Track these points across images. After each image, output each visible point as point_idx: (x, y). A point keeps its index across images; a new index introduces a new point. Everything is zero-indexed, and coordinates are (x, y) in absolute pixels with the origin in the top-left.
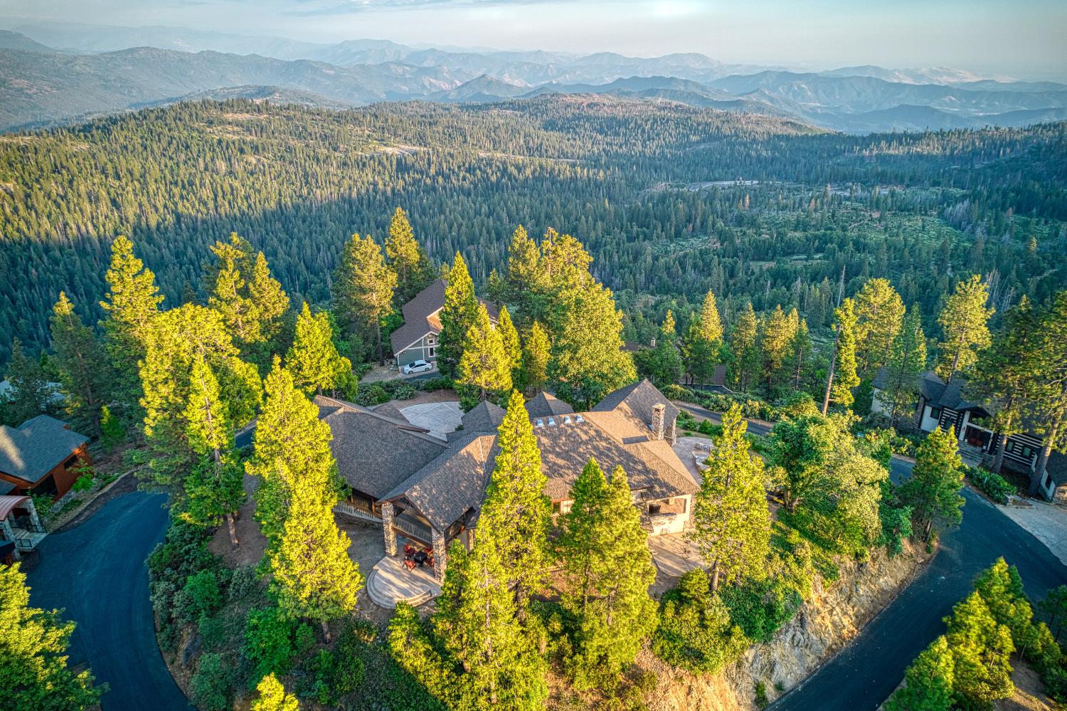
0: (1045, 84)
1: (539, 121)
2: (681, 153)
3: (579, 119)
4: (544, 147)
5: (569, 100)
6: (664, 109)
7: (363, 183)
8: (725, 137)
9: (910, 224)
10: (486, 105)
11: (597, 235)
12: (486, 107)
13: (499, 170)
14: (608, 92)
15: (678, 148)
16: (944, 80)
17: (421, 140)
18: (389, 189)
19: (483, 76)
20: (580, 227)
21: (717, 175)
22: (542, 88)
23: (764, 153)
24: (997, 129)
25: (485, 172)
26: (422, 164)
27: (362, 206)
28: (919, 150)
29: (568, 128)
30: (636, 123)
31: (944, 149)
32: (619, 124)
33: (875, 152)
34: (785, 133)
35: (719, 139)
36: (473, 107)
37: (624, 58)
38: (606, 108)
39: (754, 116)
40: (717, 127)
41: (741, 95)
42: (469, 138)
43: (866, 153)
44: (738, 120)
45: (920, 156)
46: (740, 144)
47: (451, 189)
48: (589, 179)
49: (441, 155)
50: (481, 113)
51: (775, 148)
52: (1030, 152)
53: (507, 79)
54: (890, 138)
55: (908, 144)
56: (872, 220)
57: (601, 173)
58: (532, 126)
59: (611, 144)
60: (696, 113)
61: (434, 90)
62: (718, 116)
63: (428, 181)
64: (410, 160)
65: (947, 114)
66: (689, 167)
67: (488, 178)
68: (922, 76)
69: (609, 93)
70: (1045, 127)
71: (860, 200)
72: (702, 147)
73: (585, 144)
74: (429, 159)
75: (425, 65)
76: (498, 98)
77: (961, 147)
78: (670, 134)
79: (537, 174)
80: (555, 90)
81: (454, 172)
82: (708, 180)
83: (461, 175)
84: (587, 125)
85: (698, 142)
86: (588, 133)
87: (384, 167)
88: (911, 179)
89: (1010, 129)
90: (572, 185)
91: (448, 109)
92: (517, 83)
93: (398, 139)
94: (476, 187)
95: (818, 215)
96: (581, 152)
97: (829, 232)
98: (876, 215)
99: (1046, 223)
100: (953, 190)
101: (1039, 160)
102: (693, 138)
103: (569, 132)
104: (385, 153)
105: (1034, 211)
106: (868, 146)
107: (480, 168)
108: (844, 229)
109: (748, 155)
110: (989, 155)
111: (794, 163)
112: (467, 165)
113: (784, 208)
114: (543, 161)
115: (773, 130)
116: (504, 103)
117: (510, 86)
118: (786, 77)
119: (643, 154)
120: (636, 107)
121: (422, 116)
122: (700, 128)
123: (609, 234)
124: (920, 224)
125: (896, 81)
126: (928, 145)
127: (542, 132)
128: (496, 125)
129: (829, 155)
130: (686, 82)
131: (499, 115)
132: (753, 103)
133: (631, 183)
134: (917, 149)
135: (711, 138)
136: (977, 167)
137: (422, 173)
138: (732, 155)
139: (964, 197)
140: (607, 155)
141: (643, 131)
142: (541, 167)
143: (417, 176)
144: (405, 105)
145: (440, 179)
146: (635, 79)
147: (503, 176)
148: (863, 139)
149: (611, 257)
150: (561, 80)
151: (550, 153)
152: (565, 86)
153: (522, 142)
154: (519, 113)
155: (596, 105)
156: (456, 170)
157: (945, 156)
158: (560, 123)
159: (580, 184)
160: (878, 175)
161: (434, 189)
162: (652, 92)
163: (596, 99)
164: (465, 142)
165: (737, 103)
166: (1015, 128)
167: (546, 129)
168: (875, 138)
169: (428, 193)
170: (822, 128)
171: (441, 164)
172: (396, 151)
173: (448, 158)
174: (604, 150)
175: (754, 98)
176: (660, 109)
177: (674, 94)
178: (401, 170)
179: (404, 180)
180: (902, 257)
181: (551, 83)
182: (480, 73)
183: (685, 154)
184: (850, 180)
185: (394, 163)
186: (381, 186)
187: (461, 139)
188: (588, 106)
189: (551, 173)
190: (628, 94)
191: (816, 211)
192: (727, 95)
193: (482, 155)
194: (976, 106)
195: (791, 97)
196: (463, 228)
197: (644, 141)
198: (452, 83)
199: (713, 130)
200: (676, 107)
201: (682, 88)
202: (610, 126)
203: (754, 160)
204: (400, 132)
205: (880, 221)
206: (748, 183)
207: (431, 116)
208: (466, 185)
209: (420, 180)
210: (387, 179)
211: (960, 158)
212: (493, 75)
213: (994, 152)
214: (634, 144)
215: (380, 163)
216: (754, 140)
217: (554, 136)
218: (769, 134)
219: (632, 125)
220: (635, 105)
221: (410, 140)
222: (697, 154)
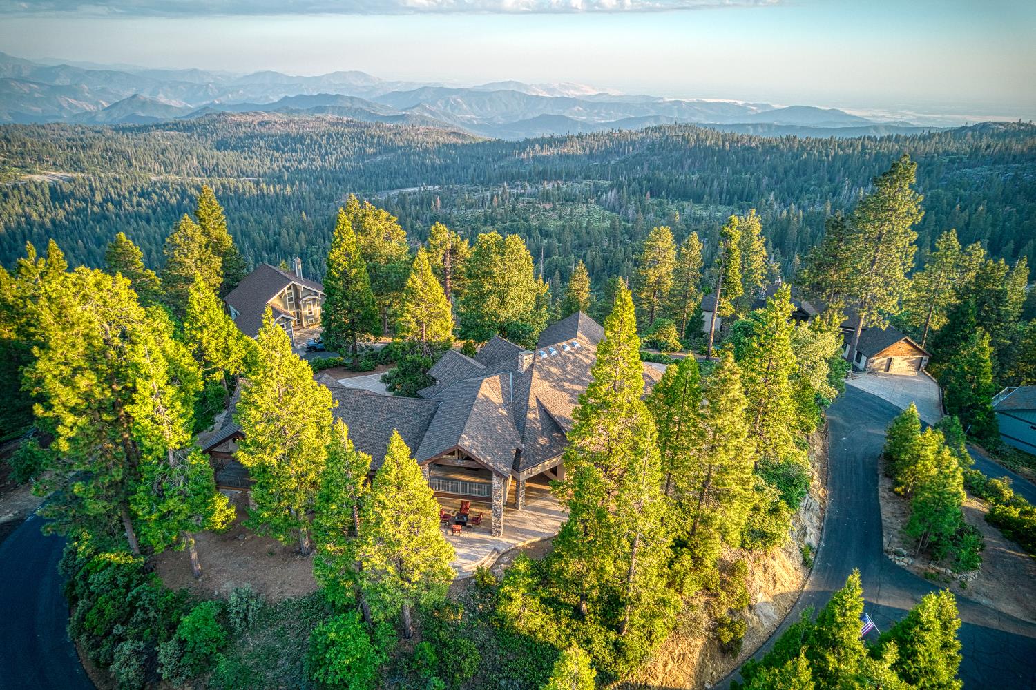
0: (644, 96)
1: (209, 142)
2: (360, 165)
3: (252, 138)
4: (221, 166)
5: (238, 118)
6: (336, 124)
7: (10, 215)
8: (400, 148)
9: (577, 211)
10: (146, 127)
11: (301, 247)
12: (146, 128)
13: (177, 192)
14: (275, 111)
15: (357, 160)
16: (571, 93)
17: (76, 165)
18: (47, 220)
19: (135, 96)
20: (282, 240)
21: (399, 184)
22: (205, 108)
23: (437, 161)
24: (620, 131)
25: (162, 195)
26: (83, 191)
27: (15, 240)
28: (565, 151)
29: (242, 147)
30: (311, 139)
31: (585, 150)
32: (295, 140)
33: (531, 155)
34: (452, 142)
35: (394, 150)
36: (131, 129)
37: (287, 77)
38: (278, 126)
39: (422, 128)
40: (390, 139)
41: (405, 110)
42: (134, 162)
43: (524, 156)
44: (408, 133)
45: (567, 156)
46: (415, 154)
47: (126, 216)
48: (277, 195)
49: (105, 180)
50: (141, 135)
51: (445, 156)
52: (648, 149)
53: (162, 99)
54: (542, 142)
55: (556, 146)
56: (546, 211)
57: (288, 188)
58: (202, 147)
59: (290, 161)
60: (368, 127)
61: (75, 112)
62: (389, 130)
63: (96, 209)
64: (67, 188)
65: (577, 122)
66: (370, 177)
67: (167, 202)
68: (553, 90)
69: (279, 111)
70: (652, 130)
71: (531, 196)
72: (379, 158)
73: (264, 162)
74: (91, 185)
75: (58, 82)
76: (158, 119)
77: (596, 147)
78: (347, 148)
79: (220, 194)
80: (220, 110)
81: (124, 198)
82: (391, 188)
83: (135, 200)
84: (262, 143)
85: (375, 155)
86: (264, 151)
87: (35, 198)
88: (566, 175)
89: (629, 132)
90: (261, 201)
91: (99, 132)
92: (175, 103)
93: (45, 165)
94: (154, 212)
95: (501, 210)
96: (261, 171)
97: (515, 223)
98: (548, 206)
99: (673, 202)
100: (601, 182)
101: (655, 155)
102: (370, 151)
103: (244, 151)
104: (31, 181)
105: (663, 193)
106: (524, 150)
107: (154, 192)
108: (526, 220)
109: (423, 163)
110: (617, 153)
111: (465, 168)
112: (139, 190)
113: (470, 207)
114: (224, 180)
115: (441, 140)
116: (167, 124)
117: (167, 108)
118: (442, 92)
119: (324, 169)
120: (307, 123)
121: (69, 140)
122: (375, 141)
123: (312, 244)
124: (585, 209)
125: (534, 94)
126: (572, 146)
127: (215, 152)
128: (164, 147)
129: (493, 160)
130: (351, 98)
131: (163, 137)
132: (417, 116)
133: (319, 195)
134: (564, 150)
135: (387, 150)
136: (612, 162)
137: (85, 201)
138: (408, 164)
139: (611, 187)
140: (288, 171)
141: (320, 146)
142: (223, 186)
143: (82, 205)
144: (43, 128)
145: (110, 206)
146: (301, 97)
147: (183, 199)
148: (519, 144)
149: (319, 266)
150: (223, 99)
151: (228, 173)
152: (229, 106)
153: (195, 162)
154: (185, 134)
155: (267, 123)
156: (127, 195)
157: (586, 155)
158: (233, 142)
159: (268, 201)
160: (540, 173)
161: (105, 217)
162: (321, 109)
163: (266, 117)
164: (131, 165)
165: (402, 117)
166: (633, 131)
167: (218, 149)
168: (528, 143)
169: (99, 222)
170: (483, 137)
171: (107, 190)
172: (46, 179)
173: (115, 183)
174: (284, 167)
175: (416, 112)
176: (333, 124)
177: (341, 110)
178: (58, 200)
179: (65, 209)
180: (579, 237)
181: (213, 103)
182: (130, 93)
183: (364, 166)
184: (518, 179)
185: (47, 191)
186: (35, 217)
187: (124, 162)
188: (260, 124)
189: (235, 192)
190: (297, 111)
191: (499, 206)
192: (391, 109)
193: (154, 178)
194: (598, 114)
195: (449, 110)
196: (154, 253)
197: (323, 156)
198: (97, 103)
199: (386, 142)
200: (348, 122)
201: (349, 105)
202: (285, 143)
203: (429, 168)
204: (46, 157)
205: (553, 210)
206: (431, 188)
207: (81, 139)
208: (143, 209)
209: (85, 209)
210: (42, 209)
211: (597, 156)
212: (146, 95)
213: (621, 150)
214: (314, 160)
215: (27, 192)
216: (426, 150)
217: (230, 155)
218: (438, 143)
219: (308, 141)
220: (308, 122)
221: (61, 166)
222: (376, 165)
